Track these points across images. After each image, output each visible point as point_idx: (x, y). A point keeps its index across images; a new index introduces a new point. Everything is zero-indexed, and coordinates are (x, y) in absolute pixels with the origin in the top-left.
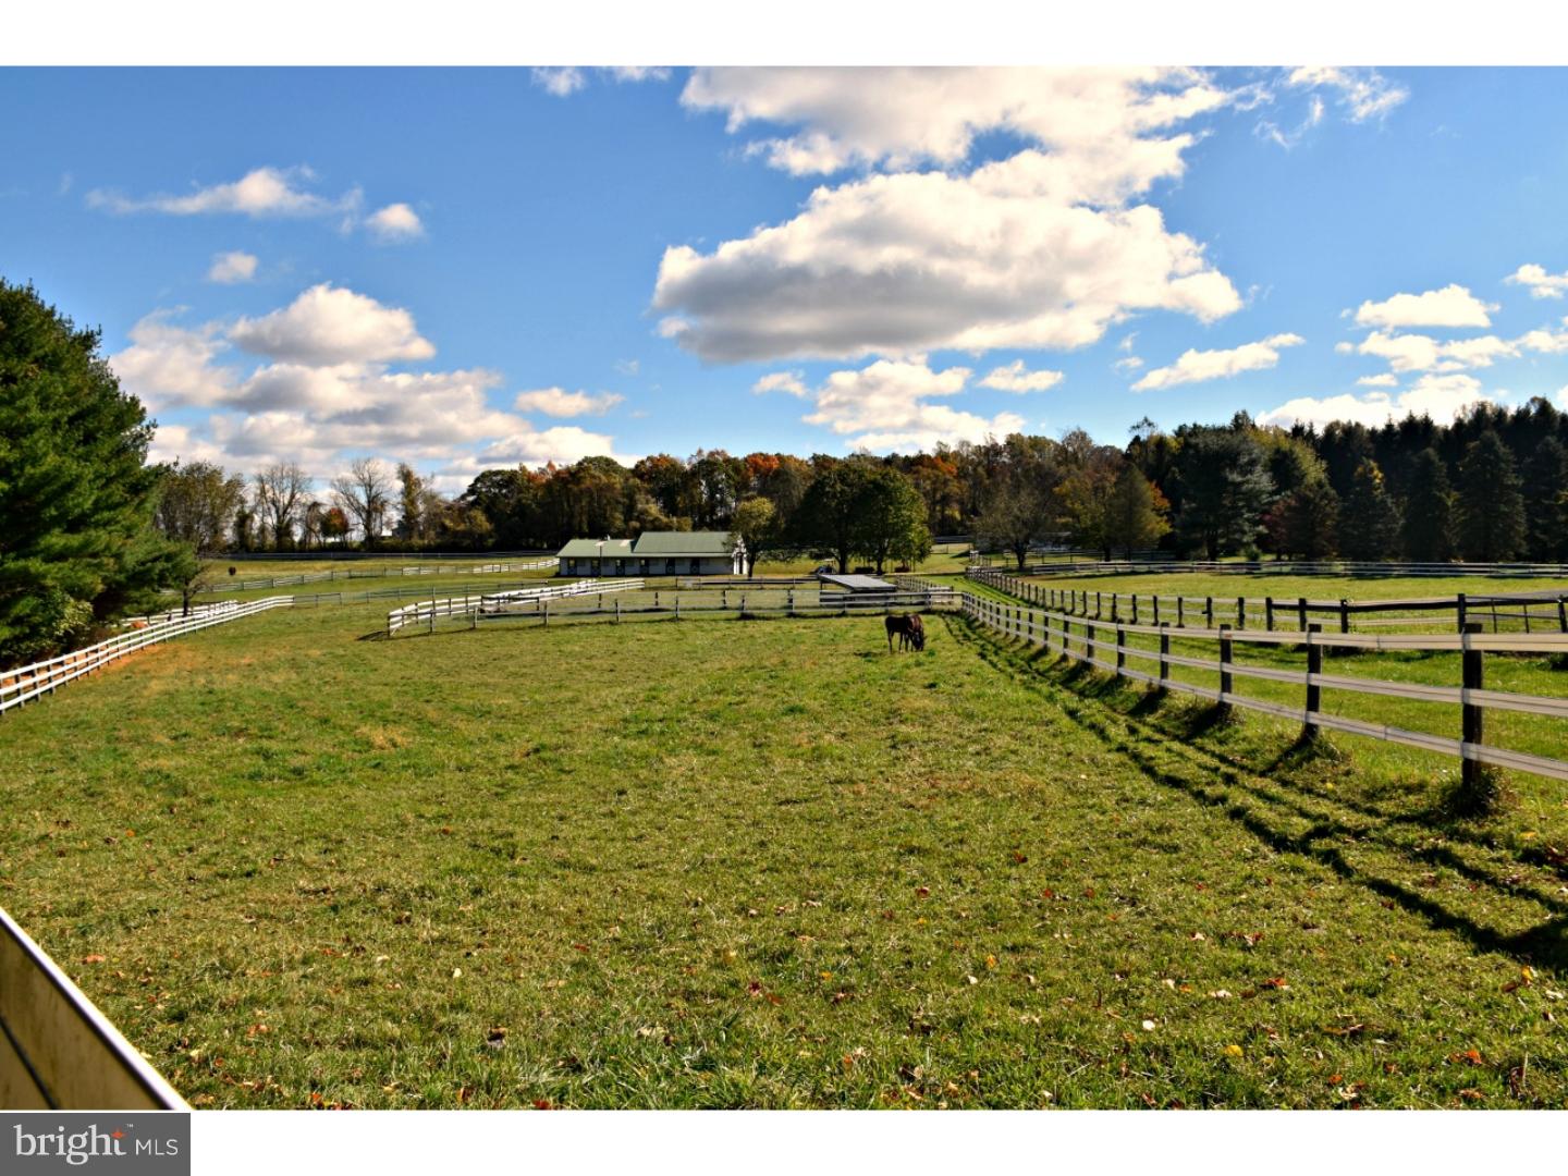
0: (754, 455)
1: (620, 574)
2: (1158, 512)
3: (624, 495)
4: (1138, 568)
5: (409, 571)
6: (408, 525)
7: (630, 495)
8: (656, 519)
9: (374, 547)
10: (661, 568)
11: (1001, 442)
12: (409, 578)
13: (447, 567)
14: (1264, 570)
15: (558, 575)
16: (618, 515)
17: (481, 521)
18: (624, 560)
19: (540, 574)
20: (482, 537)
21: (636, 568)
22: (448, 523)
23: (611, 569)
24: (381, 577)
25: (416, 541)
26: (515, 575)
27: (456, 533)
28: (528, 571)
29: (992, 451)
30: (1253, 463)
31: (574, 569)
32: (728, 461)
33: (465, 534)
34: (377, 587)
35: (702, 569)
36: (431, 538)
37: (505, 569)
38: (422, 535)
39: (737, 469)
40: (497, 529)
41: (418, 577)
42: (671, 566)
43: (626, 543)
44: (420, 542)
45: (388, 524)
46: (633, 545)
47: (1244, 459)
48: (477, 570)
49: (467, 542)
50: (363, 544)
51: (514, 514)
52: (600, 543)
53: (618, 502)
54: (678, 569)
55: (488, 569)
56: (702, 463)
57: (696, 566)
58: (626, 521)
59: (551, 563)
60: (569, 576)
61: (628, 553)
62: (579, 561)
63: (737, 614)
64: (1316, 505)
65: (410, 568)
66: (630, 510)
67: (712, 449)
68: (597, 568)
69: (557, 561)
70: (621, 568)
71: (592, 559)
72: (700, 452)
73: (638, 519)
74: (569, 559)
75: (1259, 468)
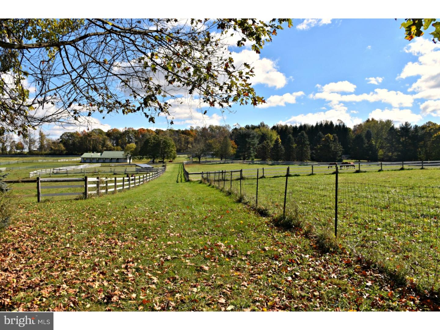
0: (140, 129)
1: (98, 162)
2: (233, 148)
3: (103, 141)
4: (229, 162)
5: (40, 161)
6: (42, 147)
7: (104, 140)
8: (111, 147)
9: (31, 153)
10: (109, 161)
11: (207, 127)
12: (40, 163)
13: (50, 160)
14: (255, 163)
15: (81, 162)
16: (100, 146)
17: (62, 147)
18: (99, 159)
19: (77, 162)
20: (62, 151)
21: (102, 161)
22: (53, 147)
23: (95, 161)
24: (32, 162)
25: (43, 152)
26: (70, 162)
27: (55, 150)
28: (74, 161)
29: (204, 129)
30: (254, 137)
31: (84, 161)
32: (133, 131)
33: (57, 150)
34: (30, 165)
35: (119, 161)
36: (48, 151)
37: (67, 160)
38: (45, 151)
39: (135, 133)
40: (67, 149)
41: (42, 163)
42: (111, 160)
43: (99, 154)
44: (45, 152)
45: (36, 147)
46: (101, 155)
47: (251, 136)
48: (59, 161)
49: (58, 152)
50: (28, 153)
51: (71, 145)
52: (92, 154)
53: (100, 142)
54: (113, 161)
55: (62, 160)
56: (126, 131)
57: (118, 160)
58: (102, 147)
59: (79, 159)
60: (84, 163)
61: (100, 157)
62: (87, 158)
63: (113, 173)
64: (266, 148)
65: (40, 160)
66: (104, 145)
67: (129, 127)
68: (91, 161)
69: (80, 159)
70: (98, 161)
71: (90, 158)
72: (126, 128)
73: (106, 147)
74: (84, 158)
75: (256, 138)
